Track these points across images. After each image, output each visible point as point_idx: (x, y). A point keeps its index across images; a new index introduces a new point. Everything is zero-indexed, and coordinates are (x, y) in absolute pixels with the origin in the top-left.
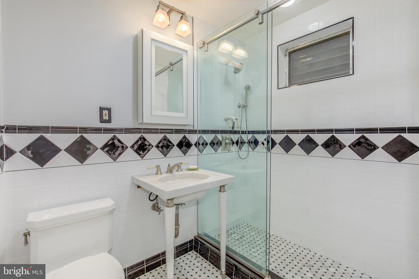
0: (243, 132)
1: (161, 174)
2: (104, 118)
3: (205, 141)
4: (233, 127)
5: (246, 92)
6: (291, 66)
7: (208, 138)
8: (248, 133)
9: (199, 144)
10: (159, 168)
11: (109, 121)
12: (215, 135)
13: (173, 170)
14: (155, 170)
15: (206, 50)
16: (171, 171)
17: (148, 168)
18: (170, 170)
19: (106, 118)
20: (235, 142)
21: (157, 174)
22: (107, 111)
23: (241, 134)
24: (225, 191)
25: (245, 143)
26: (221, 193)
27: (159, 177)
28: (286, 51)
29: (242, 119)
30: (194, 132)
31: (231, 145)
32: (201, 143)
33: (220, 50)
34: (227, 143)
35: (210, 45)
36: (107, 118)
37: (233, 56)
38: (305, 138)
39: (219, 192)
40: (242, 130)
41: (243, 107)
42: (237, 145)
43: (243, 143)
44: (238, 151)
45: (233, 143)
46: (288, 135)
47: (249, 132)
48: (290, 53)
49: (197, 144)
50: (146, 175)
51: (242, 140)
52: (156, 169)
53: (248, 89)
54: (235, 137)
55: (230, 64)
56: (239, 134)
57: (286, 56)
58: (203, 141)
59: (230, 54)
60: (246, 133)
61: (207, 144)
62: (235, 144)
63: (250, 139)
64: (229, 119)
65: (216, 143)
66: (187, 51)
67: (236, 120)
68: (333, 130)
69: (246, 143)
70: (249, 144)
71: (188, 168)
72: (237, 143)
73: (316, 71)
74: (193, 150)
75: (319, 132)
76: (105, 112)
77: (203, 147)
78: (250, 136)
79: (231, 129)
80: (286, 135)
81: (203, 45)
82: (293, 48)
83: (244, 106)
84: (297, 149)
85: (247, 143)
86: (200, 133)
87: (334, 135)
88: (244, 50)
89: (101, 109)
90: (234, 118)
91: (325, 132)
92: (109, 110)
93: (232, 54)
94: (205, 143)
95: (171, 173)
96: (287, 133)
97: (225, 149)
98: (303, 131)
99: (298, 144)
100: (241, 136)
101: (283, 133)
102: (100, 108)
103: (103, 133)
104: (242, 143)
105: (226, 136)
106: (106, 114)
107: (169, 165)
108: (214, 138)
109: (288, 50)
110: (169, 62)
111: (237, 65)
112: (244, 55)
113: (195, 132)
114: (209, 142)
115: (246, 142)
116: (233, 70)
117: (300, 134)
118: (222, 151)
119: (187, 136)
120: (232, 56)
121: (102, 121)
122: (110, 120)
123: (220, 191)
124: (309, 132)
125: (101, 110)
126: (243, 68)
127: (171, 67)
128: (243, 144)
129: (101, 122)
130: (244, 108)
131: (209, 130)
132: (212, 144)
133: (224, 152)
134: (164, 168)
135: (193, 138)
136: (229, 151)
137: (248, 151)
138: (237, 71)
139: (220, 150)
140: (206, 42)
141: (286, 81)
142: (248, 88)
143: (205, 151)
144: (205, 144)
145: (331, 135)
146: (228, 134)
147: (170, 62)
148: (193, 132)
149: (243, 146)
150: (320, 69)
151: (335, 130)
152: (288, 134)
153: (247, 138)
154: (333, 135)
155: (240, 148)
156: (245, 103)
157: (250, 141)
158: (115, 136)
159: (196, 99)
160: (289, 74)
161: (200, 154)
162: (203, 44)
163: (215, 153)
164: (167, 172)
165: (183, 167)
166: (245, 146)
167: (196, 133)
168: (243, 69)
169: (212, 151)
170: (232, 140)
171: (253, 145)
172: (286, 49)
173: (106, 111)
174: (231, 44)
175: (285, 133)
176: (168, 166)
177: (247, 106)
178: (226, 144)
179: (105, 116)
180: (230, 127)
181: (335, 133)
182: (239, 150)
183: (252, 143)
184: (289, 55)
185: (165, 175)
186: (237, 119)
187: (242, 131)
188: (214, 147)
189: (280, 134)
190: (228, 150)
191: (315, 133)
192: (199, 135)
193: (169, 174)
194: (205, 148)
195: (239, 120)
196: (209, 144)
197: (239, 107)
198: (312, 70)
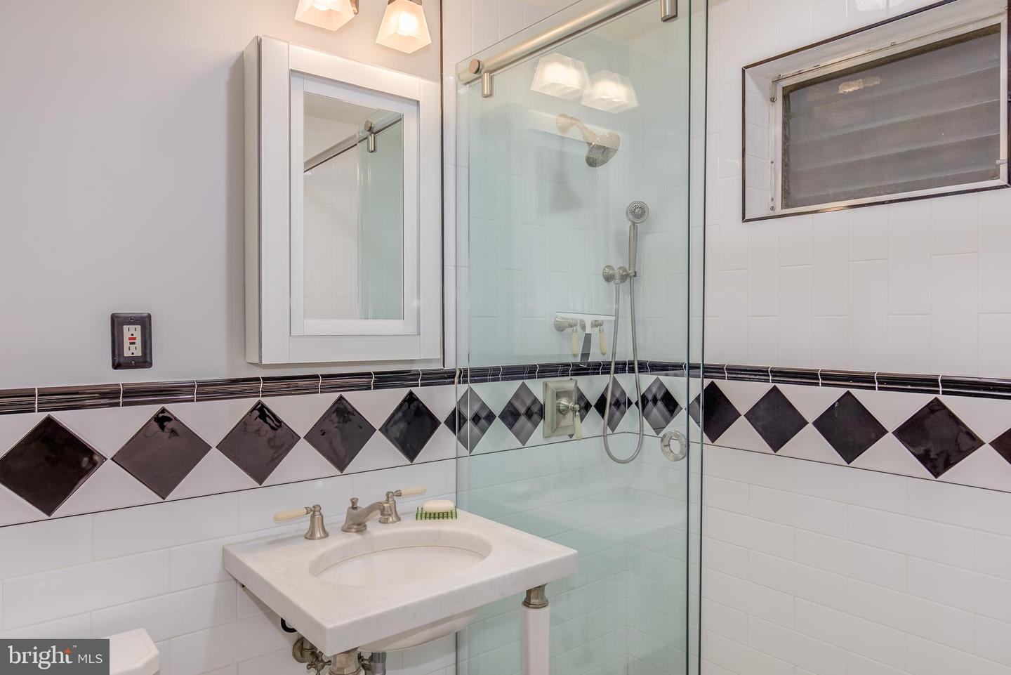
0: (623, 367)
1: (326, 535)
2: (127, 353)
3: (484, 406)
4: (585, 355)
5: (634, 225)
6: (792, 138)
7: (495, 395)
8: (639, 368)
9: (463, 420)
10: (318, 517)
11: (144, 362)
12: (521, 381)
13: (367, 520)
14: (305, 525)
15: (486, 92)
16: (359, 525)
17: (276, 519)
18: (357, 522)
19: (132, 350)
20: (593, 402)
21: (310, 536)
22: (139, 327)
23: (616, 372)
24: (544, 605)
25: (630, 403)
26: (531, 612)
27: (319, 548)
28: (776, 82)
29: (616, 321)
30: (444, 377)
31: (578, 419)
32: (469, 415)
33: (535, 87)
34: (564, 410)
35: (498, 77)
36: (138, 353)
37: (584, 103)
38: (838, 401)
39: (525, 609)
40: (619, 358)
41: (624, 278)
42: (602, 412)
43: (622, 403)
44: (605, 436)
45: (587, 406)
46: (780, 387)
47: (643, 367)
48: (788, 93)
49: (455, 421)
50: (270, 543)
51: (618, 394)
52: (308, 517)
53: (639, 216)
54: (593, 386)
55: (574, 133)
56: (609, 373)
57: (773, 100)
58: (476, 407)
59: (576, 98)
60: (632, 370)
61: (490, 417)
62: (593, 410)
63: (649, 389)
64: (571, 326)
65: (522, 410)
66: (418, 102)
67: (597, 326)
68: (937, 380)
69: (633, 405)
70: (643, 410)
71: (420, 509)
72: (601, 405)
73: (880, 161)
74: (443, 441)
75: (888, 383)
76: (132, 332)
77: (476, 430)
78: (647, 380)
79: (578, 360)
80: (770, 386)
81: (476, 76)
82: (799, 73)
83: (627, 275)
84: (809, 441)
85: (637, 404)
86: (465, 382)
87: (941, 397)
88: (624, 83)
89: (117, 323)
90: (588, 320)
91: (909, 387)
92: (144, 322)
93: (581, 98)
94: (483, 414)
95: (358, 531)
96: (773, 381)
97: (555, 429)
98: (831, 378)
99: (815, 423)
100: (615, 381)
101: (759, 380)
102: (114, 318)
103: (125, 404)
104: (617, 404)
105: (560, 385)
106: (135, 339)
107: (354, 502)
108: (516, 395)
109: (779, 79)
110: (364, 122)
111: (600, 133)
112: (625, 101)
113: (449, 377)
114: (497, 411)
115: (634, 400)
116: (584, 152)
117: (820, 388)
118: (545, 437)
119: (421, 392)
120: (582, 103)
121: (119, 363)
122: (148, 356)
123: (527, 603)
124: (851, 383)
125: (116, 325)
126: (619, 143)
127: (371, 139)
128: (622, 406)
129: (117, 366)
130: (626, 279)
131: (498, 369)
132: (510, 415)
133: (553, 439)
134: (336, 515)
135: (440, 401)
136: (571, 436)
137: (641, 434)
138: (598, 156)
139: (538, 435)
140: (487, 65)
141: (775, 191)
142: (638, 213)
143: (484, 444)
144: (484, 418)
145: (931, 397)
146: (569, 378)
147: (368, 121)
148: (441, 378)
149: (623, 414)
150: (893, 151)
151: (942, 381)
152: (778, 385)
153: (638, 387)
154: (936, 398)
155: (612, 424)
156: (630, 264)
157: (650, 397)
158: (163, 410)
159: (454, 264)
160: (786, 165)
161: (467, 452)
162: (476, 72)
163: (520, 445)
164: (346, 530)
165: (402, 505)
166: (631, 418)
167: (453, 383)
168: (620, 148)
169: (511, 439)
170: (581, 397)
171: (658, 411)
172: (775, 75)
173: (132, 327)
174: (576, 67)
175: (767, 381)
176: (351, 505)
177: (635, 276)
178: (562, 412)
179: (131, 343)
180: (575, 356)
181: (944, 393)
182: (609, 431)
183: (655, 401)
184: (786, 97)
185: (338, 541)
186: (601, 325)
187: (617, 364)
188: (517, 425)
189: (750, 380)
190: (570, 432)
191: (874, 388)
192: (463, 388)
193: (355, 537)
194: (483, 431)
195: (608, 329)
196: (497, 418)
197: (608, 278)
198: (866, 157)
